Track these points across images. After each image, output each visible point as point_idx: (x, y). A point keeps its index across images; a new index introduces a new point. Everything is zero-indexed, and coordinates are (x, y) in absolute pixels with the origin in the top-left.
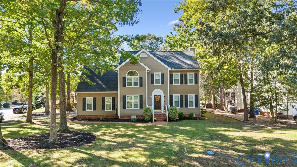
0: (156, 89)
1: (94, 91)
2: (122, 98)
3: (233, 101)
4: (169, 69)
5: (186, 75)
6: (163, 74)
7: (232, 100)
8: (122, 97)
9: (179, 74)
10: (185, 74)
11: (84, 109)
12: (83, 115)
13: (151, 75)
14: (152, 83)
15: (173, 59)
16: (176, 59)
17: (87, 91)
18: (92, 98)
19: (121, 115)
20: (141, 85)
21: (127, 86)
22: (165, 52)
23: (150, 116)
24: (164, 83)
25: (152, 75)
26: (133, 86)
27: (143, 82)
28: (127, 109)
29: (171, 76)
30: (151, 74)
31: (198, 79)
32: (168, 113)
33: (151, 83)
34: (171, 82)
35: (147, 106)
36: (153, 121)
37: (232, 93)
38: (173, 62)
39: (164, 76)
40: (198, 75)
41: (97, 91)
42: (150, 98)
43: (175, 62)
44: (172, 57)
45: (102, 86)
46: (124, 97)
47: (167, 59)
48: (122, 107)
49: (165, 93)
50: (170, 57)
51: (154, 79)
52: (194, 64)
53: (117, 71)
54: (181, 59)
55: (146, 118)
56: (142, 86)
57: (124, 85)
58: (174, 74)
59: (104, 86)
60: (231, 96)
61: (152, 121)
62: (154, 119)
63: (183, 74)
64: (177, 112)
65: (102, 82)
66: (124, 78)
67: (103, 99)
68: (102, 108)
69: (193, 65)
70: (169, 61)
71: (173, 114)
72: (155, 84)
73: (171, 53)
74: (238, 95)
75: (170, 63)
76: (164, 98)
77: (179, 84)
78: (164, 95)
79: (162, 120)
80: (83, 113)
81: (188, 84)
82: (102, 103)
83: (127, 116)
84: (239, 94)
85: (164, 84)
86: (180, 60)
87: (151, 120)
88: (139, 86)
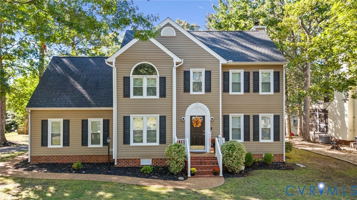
0: (194, 104)
1: (65, 106)
2: (122, 121)
3: (323, 125)
4: (223, 61)
5: (256, 75)
6: (210, 72)
7: (320, 123)
8: (122, 119)
9: (242, 71)
10: (254, 73)
11: (44, 143)
12: (43, 156)
13: (183, 74)
14: (187, 89)
15: (227, 44)
16: (232, 44)
17: (49, 106)
18: (61, 120)
19: (119, 158)
20: (163, 94)
21: (132, 96)
22: (211, 32)
23: (181, 164)
24: (212, 91)
25: (187, 74)
26: (145, 96)
27: (166, 88)
28: (132, 144)
29: (226, 76)
30: (185, 72)
31: (280, 82)
32: (223, 158)
33: (183, 91)
34: (226, 89)
35: (176, 140)
36: (189, 175)
37: (321, 110)
38: (229, 49)
39: (212, 76)
40: (280, 74)
41: (71, 107)
42: (181, 122)
43: (233, 49)
44: (225, 41)
45: (83, 96)
46: (126, 121)
47: (216, 43)
48: (122, 142)
49: (214, 111)
50: (221, 40)
51: (189, 82)
52: (271, 53)
53: (111, 63)
54: (244, 44)
55: (174, 168)
56: (165, 97)
57: (127, 94)
58: (231, 71)
59: (87, 95)
60: (318, 116)
61: (187, 174)
62: (191, 171)
63: (249, 73)
64: (243, 153)
65: (83, 88)
66: (126, 80)
67: (85, 123)
68: (81, 141)
69: (269, 54)
70: (219, 47)
71: (234, 159)
72: (192, 92)
73: (223, 35)
74: (337, 114)
75: (223, 50)
76: (211, 121)
77: (242, 93)
78: (211, 116)
79: (208, 173)
80: (41, 152)
81: (261, 93)
82: (81, 131)
83: (132, 159)
84: (339, 113)
85: (212, 93)
86: (242, 46)
87: (184, 173)
88: (157, 96)
